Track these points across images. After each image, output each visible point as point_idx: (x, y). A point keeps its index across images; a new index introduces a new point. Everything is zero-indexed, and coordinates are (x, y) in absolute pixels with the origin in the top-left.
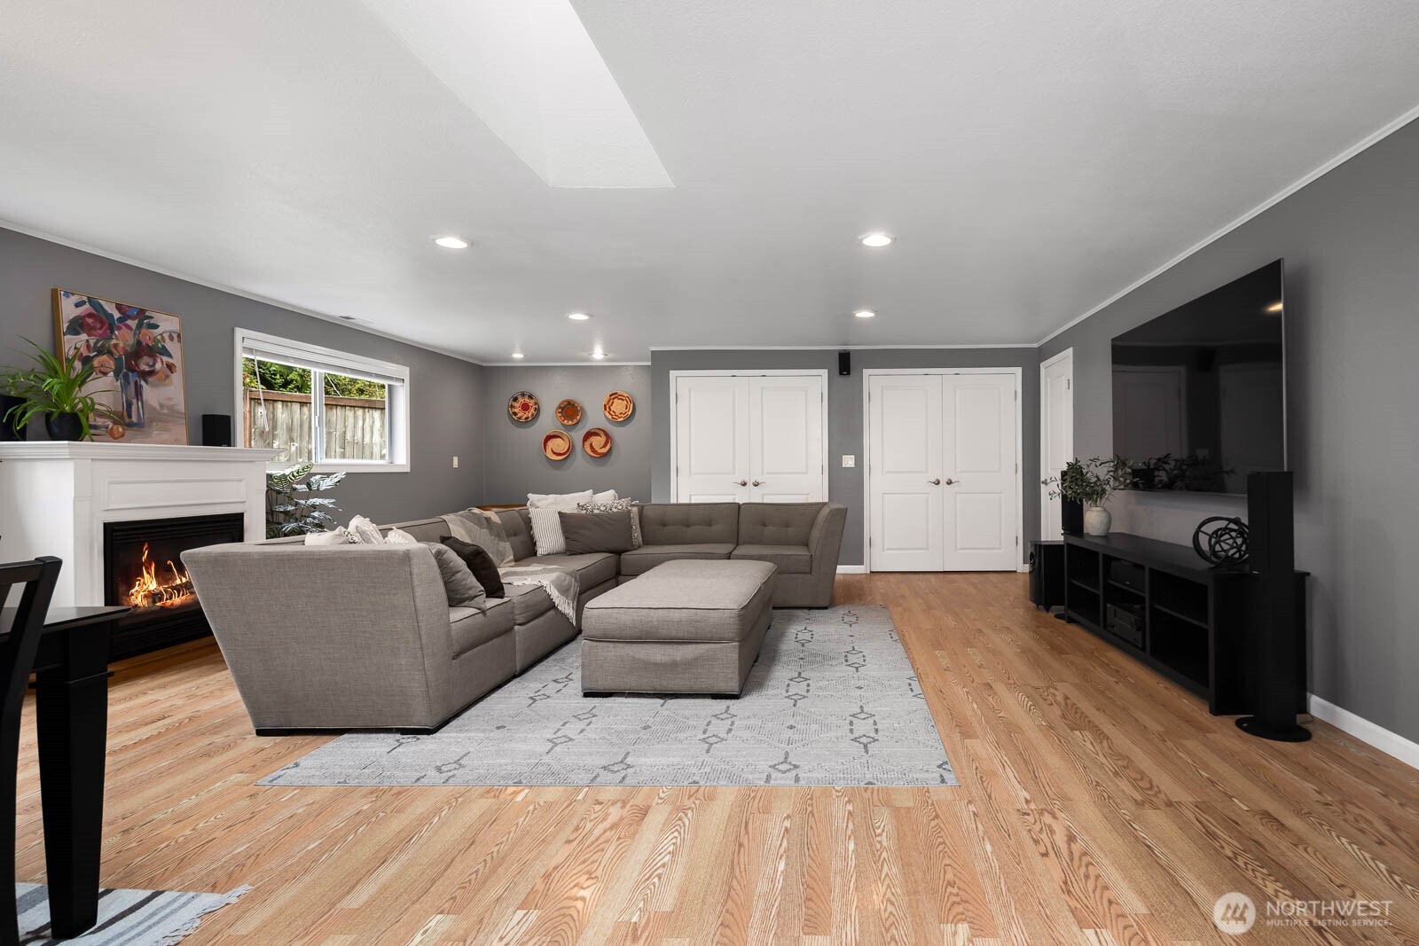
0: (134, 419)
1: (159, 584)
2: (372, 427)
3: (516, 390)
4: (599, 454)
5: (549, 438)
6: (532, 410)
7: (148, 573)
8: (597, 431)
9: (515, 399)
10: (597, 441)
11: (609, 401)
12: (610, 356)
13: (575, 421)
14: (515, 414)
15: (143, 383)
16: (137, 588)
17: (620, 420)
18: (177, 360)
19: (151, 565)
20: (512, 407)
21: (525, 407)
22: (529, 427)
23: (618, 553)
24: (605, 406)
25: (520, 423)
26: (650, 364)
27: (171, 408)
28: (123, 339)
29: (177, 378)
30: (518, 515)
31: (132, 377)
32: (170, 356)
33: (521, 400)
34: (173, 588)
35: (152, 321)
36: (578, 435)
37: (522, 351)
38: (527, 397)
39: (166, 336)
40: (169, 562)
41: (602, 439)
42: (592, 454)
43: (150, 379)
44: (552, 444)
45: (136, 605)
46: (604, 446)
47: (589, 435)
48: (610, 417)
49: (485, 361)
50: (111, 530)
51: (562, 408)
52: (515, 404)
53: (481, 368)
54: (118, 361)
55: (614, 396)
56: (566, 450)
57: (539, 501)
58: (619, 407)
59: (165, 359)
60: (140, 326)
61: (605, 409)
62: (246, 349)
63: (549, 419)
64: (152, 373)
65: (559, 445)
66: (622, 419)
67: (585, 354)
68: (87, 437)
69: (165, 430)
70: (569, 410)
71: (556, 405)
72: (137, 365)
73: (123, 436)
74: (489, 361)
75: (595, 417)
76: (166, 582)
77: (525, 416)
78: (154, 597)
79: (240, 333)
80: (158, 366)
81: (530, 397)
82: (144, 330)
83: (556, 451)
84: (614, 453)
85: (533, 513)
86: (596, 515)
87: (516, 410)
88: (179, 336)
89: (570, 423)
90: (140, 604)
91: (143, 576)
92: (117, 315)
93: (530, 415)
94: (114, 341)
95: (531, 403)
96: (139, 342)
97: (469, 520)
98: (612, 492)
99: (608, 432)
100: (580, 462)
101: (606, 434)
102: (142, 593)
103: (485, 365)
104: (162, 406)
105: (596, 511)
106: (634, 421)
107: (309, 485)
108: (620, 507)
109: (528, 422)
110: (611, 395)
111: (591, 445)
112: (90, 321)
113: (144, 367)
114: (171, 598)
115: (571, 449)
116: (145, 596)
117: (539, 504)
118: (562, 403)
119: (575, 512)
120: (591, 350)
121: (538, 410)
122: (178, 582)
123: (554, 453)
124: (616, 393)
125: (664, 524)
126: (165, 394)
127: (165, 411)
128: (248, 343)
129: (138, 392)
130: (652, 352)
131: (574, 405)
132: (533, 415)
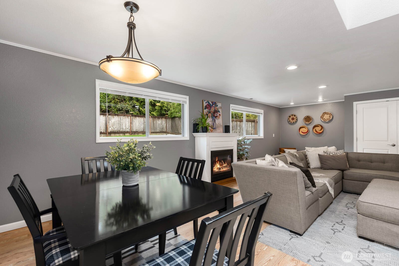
0: (214, 127)
1: (220, 166)
2: (249, 126)
3: (290, 114)
4: (318, 133)
5: (301, 128)
6: (295, 120)
7: (218, 163)
8: (318, 125)
9: (290, 117)
10: (318, 129)
11: (323, 115)
12: (325, 100)
13: (310, 122)
14: (290, 121)
15: (216, 119)
16: (215, 167)
17: (327, 121)
18: (221, 113)
19: (218, 162)
20: (289, 119)
21: (293, 119)
22: (294, 125)
23: (343, 171)
24: (321, 117)
25: (291, 124)
26: (344, 100)
27: (220, 124)
28: (213, 110)
29: (221, 117)
30: (302, 154)
31: (214, 118)
32: (220, 112)
33: (292, 117)
34: (223, 167)
35: (217, 105)
36: (311, 127)
37: (293, 102)
38: (293, 116)
39: (219, 108)
40: (222, 161)
41: (320, 128)
42: (316, 133)
43: (217, 118)
44: (301, 130)
45: (215, 171)
46: (321, 130)
47: (315, 127)
48: (323, 120)
49: (280, 106)
50: (212, 152)
51: (305, 119)
52: (290, 118)
53: (280, 108)
54: (212, 114)
55: (325, 113)
56: (306, 131)
57: (309, 149)
58: (326, 117)
59: (219, 113)
60: (215, 106)
61: (321, 118)
62: (233, 109)
63: (301, 122)
64: (217, 116)
65: (304, 130)
66: (328, 121)
67: (315, 101)
68: (208, 131)
69: (219, 129)
70: (308, 119)
71: (303, 118)
72: (215, 115)
73: (213, 131)
74: (281, 106)
75: (317, 120)
76: (222, 165)
77: (293, 121)
78: (220, 169)
79: (231, 105)
80: (218, 115)
81: (295, 116)
82: (216, 107)
83: (303, 132)
84: (324, 132)
85: (307, 153)
86: (331, 156)
87: (290, 120)
88: (221, 108)
89: (308, 123)
90: (216, 171)
91: (216, 164)
92: (212, 104)
93: (294, 121)
94: (211, 110)
95: (295, 117)
96: (215, 110)
97: (291, 156)
98: (334, 147)
99: (322, 125)
100: (311, 135)
101: (321, 126)
102: (216, 168)
103: (281, 107)
104: (218, 124)
105: (331, 154)
106: (332, 122)
107: (244, 142)
108: (340, 153)
109: (294, 123)
110: (323, 113)
111: (316, 130)
112: (208, 106)
113: (216, 115)
114: (223, 169)
115: (308, 131)
116: (217, 169)
117: (309, 151)
118: (305, 117)
119: (323, 154)
120: (317, 98)
121: (297, 120)
122: (224, 165)
123: (302, 133)
124: (326, 112)
125: (359, 161)
126: (219, 121)
127: (219, 125)
128: (232, 108)
129: (215, 121)
130: (345, 96)
131: (309, 117)
132: (295, 121)
